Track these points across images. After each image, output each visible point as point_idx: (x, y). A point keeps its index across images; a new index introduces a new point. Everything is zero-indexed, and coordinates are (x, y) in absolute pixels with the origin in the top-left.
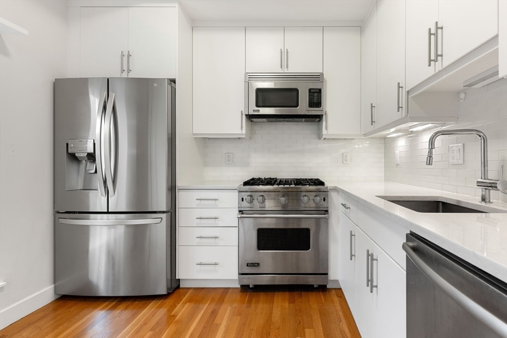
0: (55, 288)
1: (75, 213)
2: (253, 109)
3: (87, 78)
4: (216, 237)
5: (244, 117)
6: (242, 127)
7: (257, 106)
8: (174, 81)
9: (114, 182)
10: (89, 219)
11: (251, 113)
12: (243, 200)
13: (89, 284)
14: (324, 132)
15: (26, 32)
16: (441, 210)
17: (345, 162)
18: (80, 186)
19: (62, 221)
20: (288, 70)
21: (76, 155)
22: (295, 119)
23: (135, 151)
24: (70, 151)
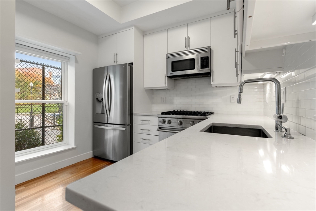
0: (93, 152)
1: (99, 123)
2: (170, 73)
3: (105, 67)
4: (149, 140)
5: (167, 77)
6: (165, 83)
7: (173, 71)
8: (132, 64)
9: (110, 111)
10: (108, 126)
11: (169, 75)
12: (160, 122)
13: (105, 154)
14: (212, 83)
15: (81, 53)
16: (262, 136)
17: (232, 102)
18: (100, 112)
19: (95, 126)
20: (189, 48)
21: (99, 99)
22: (195, 76)
23: (122, 97)
24: (97, 97)
